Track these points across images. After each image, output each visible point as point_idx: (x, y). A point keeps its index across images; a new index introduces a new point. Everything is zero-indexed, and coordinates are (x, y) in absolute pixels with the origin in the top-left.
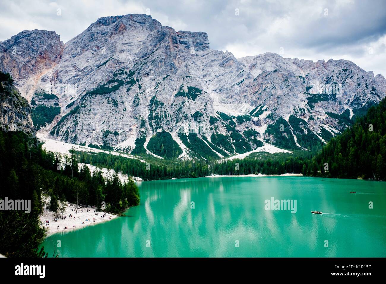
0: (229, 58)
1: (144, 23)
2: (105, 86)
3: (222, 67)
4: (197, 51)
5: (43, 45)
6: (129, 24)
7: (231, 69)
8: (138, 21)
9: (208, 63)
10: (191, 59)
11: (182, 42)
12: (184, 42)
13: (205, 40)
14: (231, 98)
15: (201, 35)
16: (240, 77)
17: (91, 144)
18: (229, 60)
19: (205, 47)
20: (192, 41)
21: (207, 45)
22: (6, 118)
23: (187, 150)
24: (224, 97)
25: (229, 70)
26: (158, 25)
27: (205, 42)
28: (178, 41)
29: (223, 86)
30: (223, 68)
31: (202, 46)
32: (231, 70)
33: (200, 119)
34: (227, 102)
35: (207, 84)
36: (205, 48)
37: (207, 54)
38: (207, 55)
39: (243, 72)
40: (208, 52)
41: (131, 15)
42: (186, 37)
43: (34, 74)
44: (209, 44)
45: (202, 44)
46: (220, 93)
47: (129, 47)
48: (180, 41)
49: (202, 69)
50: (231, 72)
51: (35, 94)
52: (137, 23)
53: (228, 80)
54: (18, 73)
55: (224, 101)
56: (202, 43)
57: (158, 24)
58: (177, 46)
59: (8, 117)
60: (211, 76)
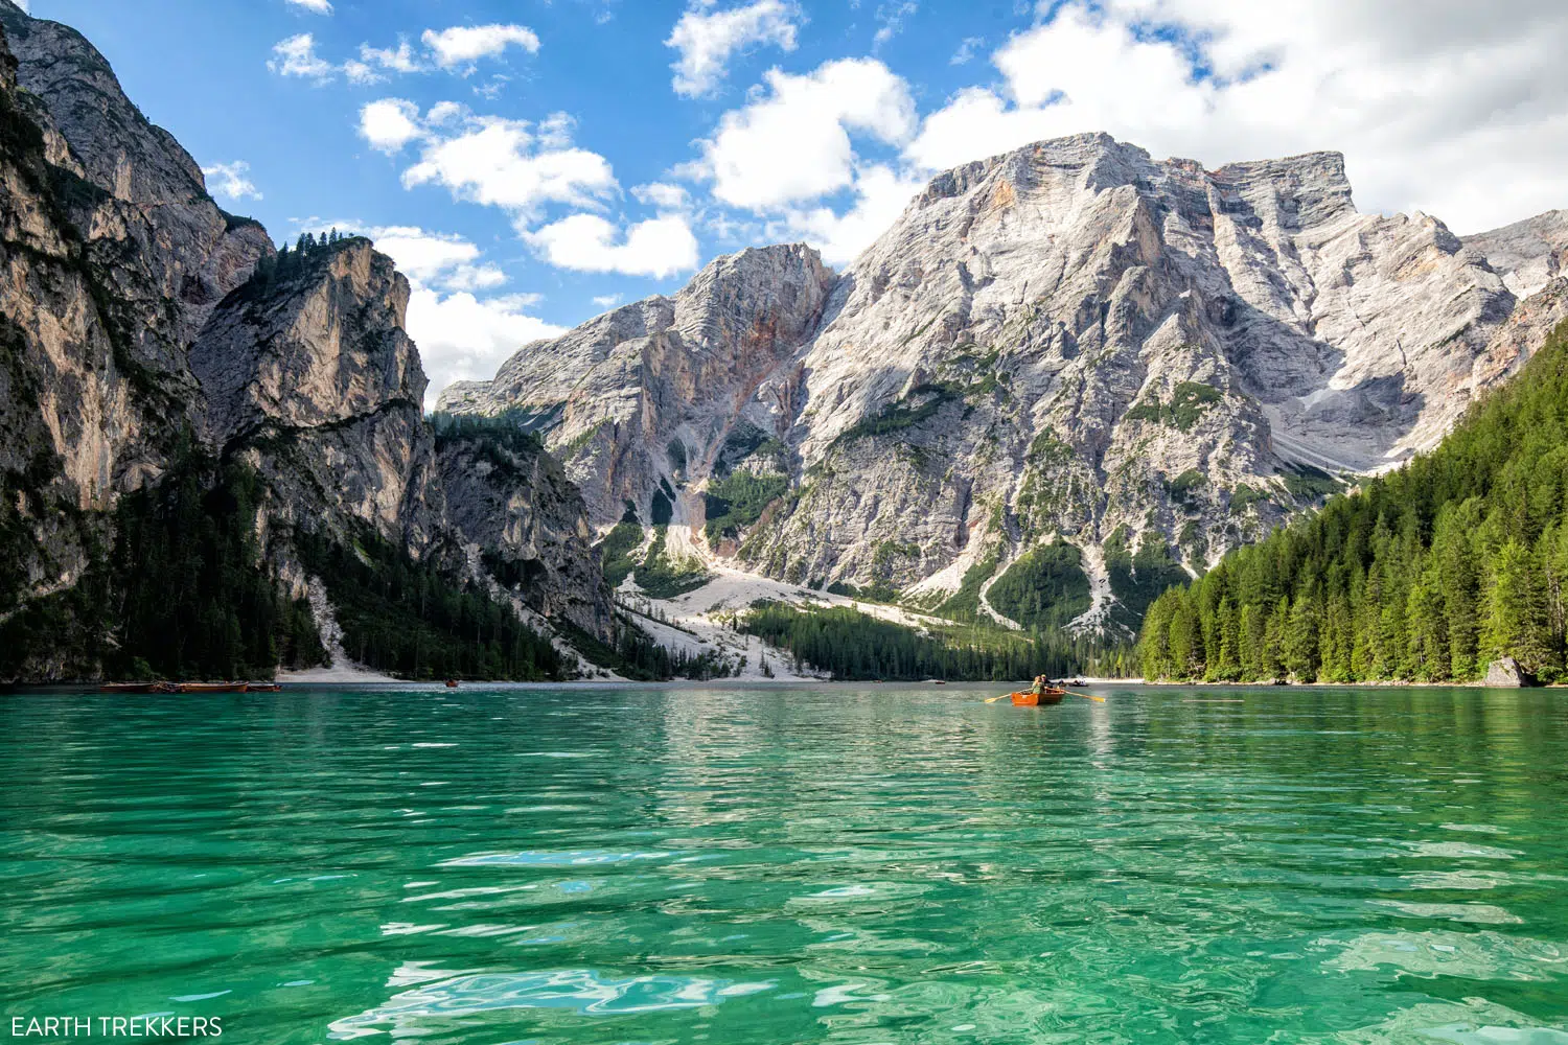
0: (1420, 240)
2: (900, 407)
3: (1393, 280)
4: (1298, 227)
5: (767, 291)
6: (1029, 180)
7: (1426, 283)
8: (1059, 163)
9: (1333, 273)
12: (1241, 204)
13: (1334, 183)
14: (1409, 403)
15: (1313, 164)
16: (1454, 315)
17: (838, 584)
18: (1419, 250)
19: (1330, 210)
20: (1272, 195)
21: (1343, 201)
22: (517, 530)
23: (1108, 603)
24: (1381, 401)
25: (1419, 288)
26: (1137, 161)
27: (1334, 189)
28: (1216, 206)
29: (1379, 359)
30: (1395, 285)
31: (1320, 206)
32: (1427, 288)
33: (1192, 497)
35: (1321, 355)
36: (1332, 213)
37: (1336, 237)
38: (1337, 242)
39: (1468, 295)
40: (1344, 227)
41: (1036, 147)
42: (1249, 184)
43: (738, 380)
44: (1348, 193)
45: (1320, 201)
46: (1366, 387)
47: (1011, 262)
48: (1221, 203)
49: (1306, 298)
50: (1424, 298)
51: (729, 442)
52: (1057, 170)
53: (1402, 331)
54: (693, 386)
55: (1372, 418)
56: (1317, 195)
57: (1134, 157)
58: (1210, 224)
59: (522, 529)
60: (1340, 320)
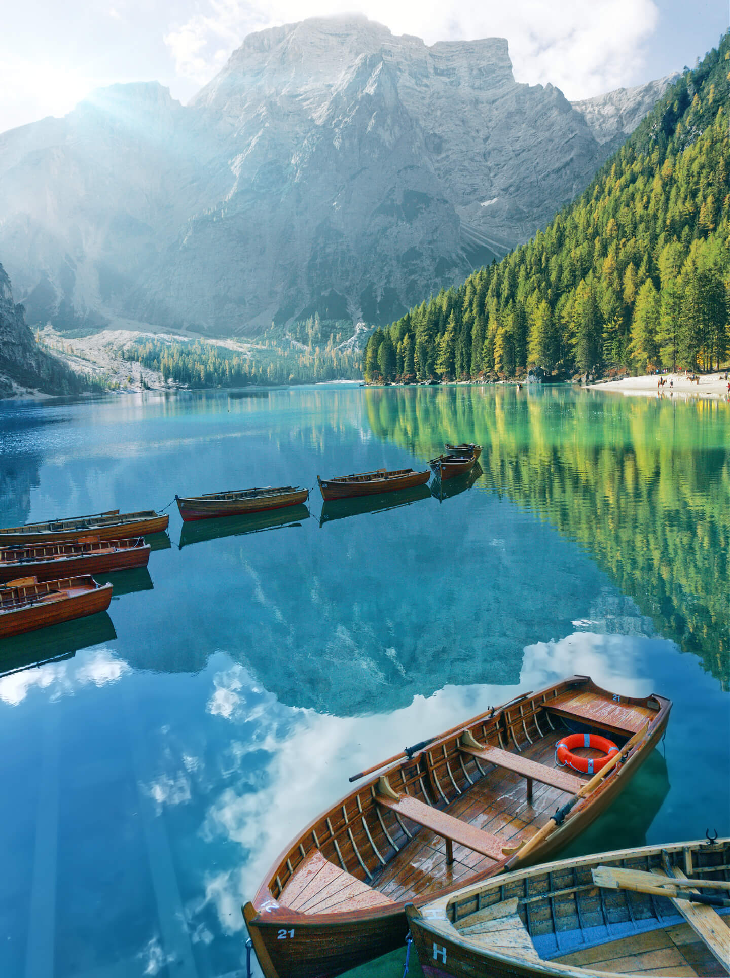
0: (549, 103)
1: (347, 35)
3: (534, 128)
4: (481, 89)
6: (312, 43)
7: (551, 131)
8: (332, 32)
9: (500, 121)
10: (456, 114)
11: (443, 71)
12: (447, 70)
13: (502, 60)
15: (490, 46)
16: (566, 152)
18: (549, 109)
19: (499, 78)
20: (466, 65)
21: (507, 73)
23: (363, 333)
25: (547, 134)
26: (383, 35)
27: (502, 64)
28: (432, 71)
29: (524, 178)
31: (494, 75)
32: (551, 134)
33: (413, 265)
34: (528, 217)
35: (491, 175)
36: (500, 81)
37: (502, 97)
39: (573, 140)
40: (507, 91)
42: (452, 56)
44: (511, 67)
45: (494, 71)
46: (516, 196)
48: (436, 69)
49: (484, 137)
50: (550, 141)
52: (330, 37)
53: (537, 161)
55: (519, 216)
56: (493, 68)
57: (381, 32)
58: (428, 83)
60: (503, 153)
